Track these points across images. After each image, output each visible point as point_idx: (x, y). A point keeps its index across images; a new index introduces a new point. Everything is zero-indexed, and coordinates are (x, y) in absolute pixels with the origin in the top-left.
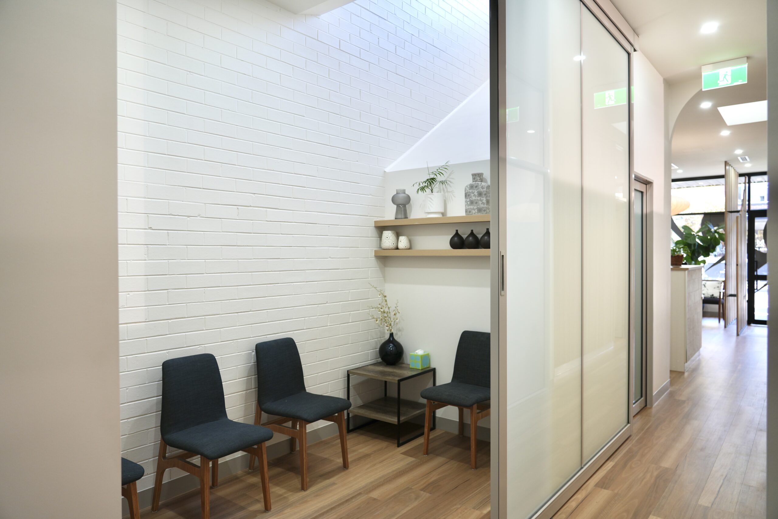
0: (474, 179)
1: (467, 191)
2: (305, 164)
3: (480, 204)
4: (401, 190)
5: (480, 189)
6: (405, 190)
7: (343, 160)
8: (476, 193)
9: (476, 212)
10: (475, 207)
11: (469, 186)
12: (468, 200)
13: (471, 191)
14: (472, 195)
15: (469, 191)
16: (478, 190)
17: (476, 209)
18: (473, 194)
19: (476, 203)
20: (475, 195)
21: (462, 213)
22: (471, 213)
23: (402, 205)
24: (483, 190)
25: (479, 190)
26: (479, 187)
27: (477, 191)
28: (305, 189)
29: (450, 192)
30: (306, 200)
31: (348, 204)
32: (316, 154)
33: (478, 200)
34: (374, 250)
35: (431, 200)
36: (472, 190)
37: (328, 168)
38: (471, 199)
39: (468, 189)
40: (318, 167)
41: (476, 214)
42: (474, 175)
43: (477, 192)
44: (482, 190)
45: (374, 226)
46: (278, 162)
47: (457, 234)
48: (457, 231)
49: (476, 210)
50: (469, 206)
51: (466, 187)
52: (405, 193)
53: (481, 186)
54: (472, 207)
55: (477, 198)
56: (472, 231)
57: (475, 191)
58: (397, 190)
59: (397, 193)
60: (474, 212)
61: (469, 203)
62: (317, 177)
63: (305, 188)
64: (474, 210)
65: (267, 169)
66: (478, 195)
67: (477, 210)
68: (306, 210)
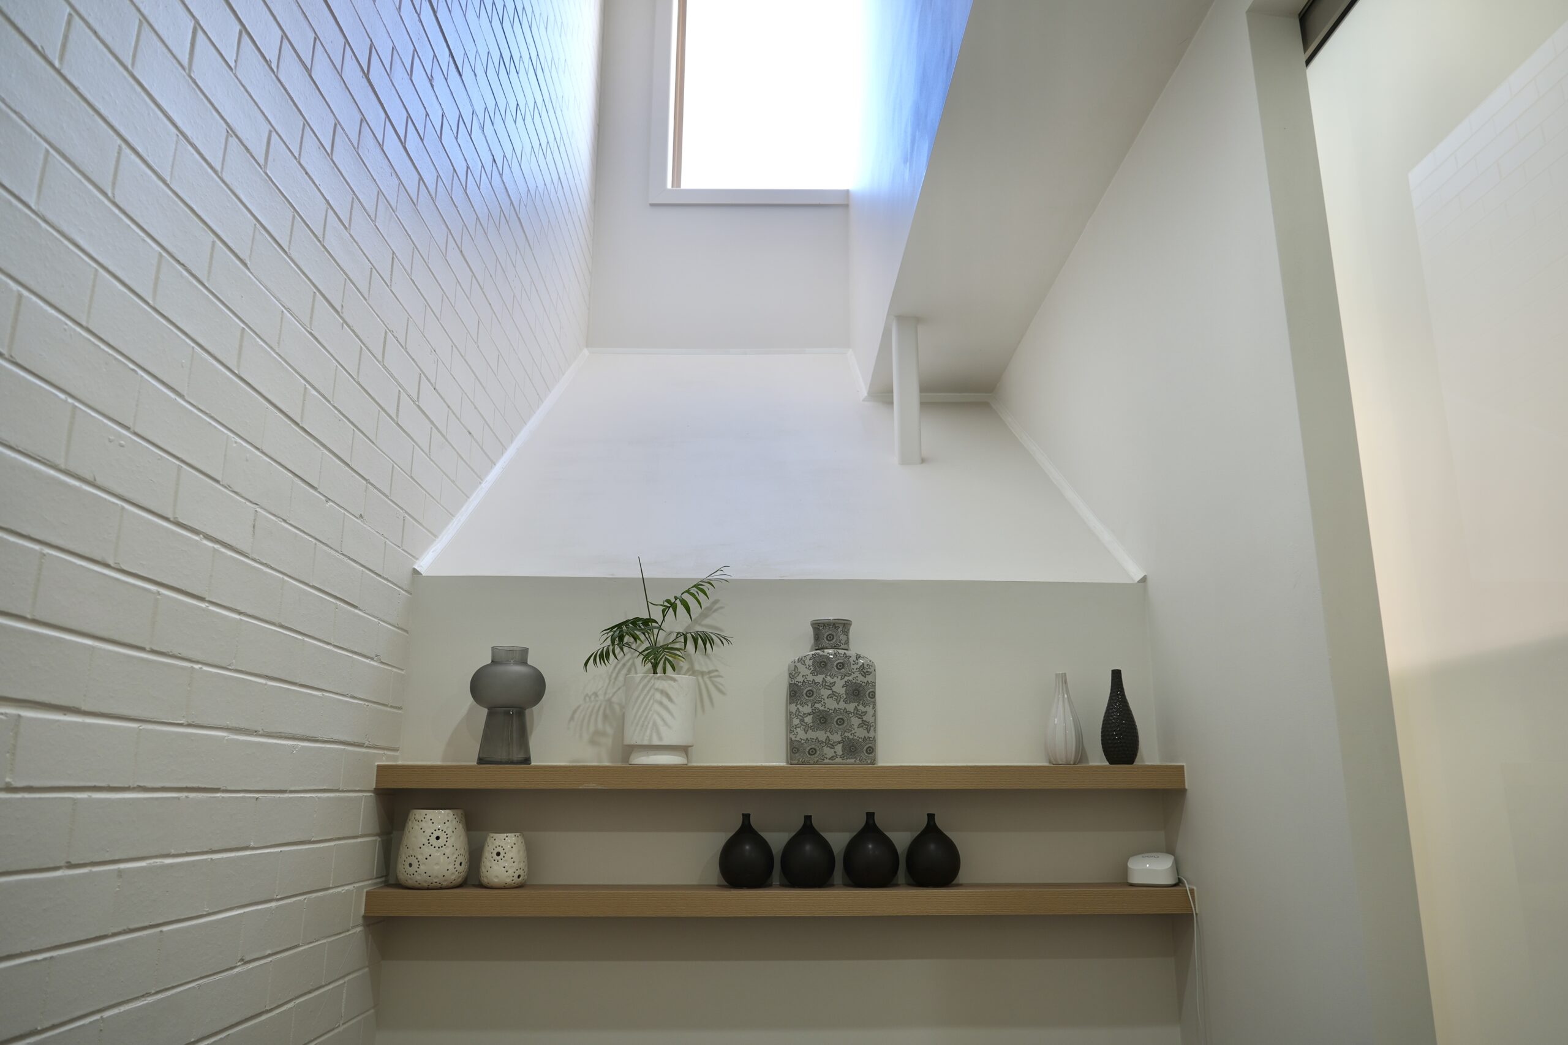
0: (817, 637)
1: (800, 679)
2: (217, 481)
3: (855, 727)
4: (511, 651)
5: (853, 676)
6: (525, 651)
7: (328, 499)
8: (839, 688)
9: (840, 752)
10: (836, 737)
11: (809, 662)
12: (807, 709)
13: (819, 678)
14: (825, 693)
15: (810, 678)
16: (846, 678)
17: (839, 743)
18: (830, 692)
19: (841, 722)
20: (834, 695)
21: (777, 759)
22: (815, 758)
23: (515, 710)
24: (865, 680)
25: (850, 678)
26: (852, 666)
27: (843, 682)
28: (203, 609)
29: (702, 674)
30: (197, 666)
31: (319, 694)
32: (257, 449)
33: (846, 711)
34: (365, 890)
35: (665, 701)
36: (823, 676)
37: (285, 521)
38: (817, 705)
39: (803, 670)
40: (258, 509)
41: (838, 760)
42: (819, 628)
43: (845, 685)
44: (861, 678)
45: (373, 785)
46: (122, 446)
47: (746, 831)
48: (746, 817)
49: (839, 749)
50: (810, 731)
51: (799, 665)
52: (524, 662)
53: (858, 666)
54: (821, 735)
55: (842, 705)
56: (808, 818)
57: (835, 679)
58: (493, 648)
59: (494, 662)
60: (829, 752)
61: (808, 720)
62: (247, 557)
63: (203, 605)
64: (832, 746)
65: (63, 466)
66: (846, 693)
67: (843, 749)
68: (190, 722)
